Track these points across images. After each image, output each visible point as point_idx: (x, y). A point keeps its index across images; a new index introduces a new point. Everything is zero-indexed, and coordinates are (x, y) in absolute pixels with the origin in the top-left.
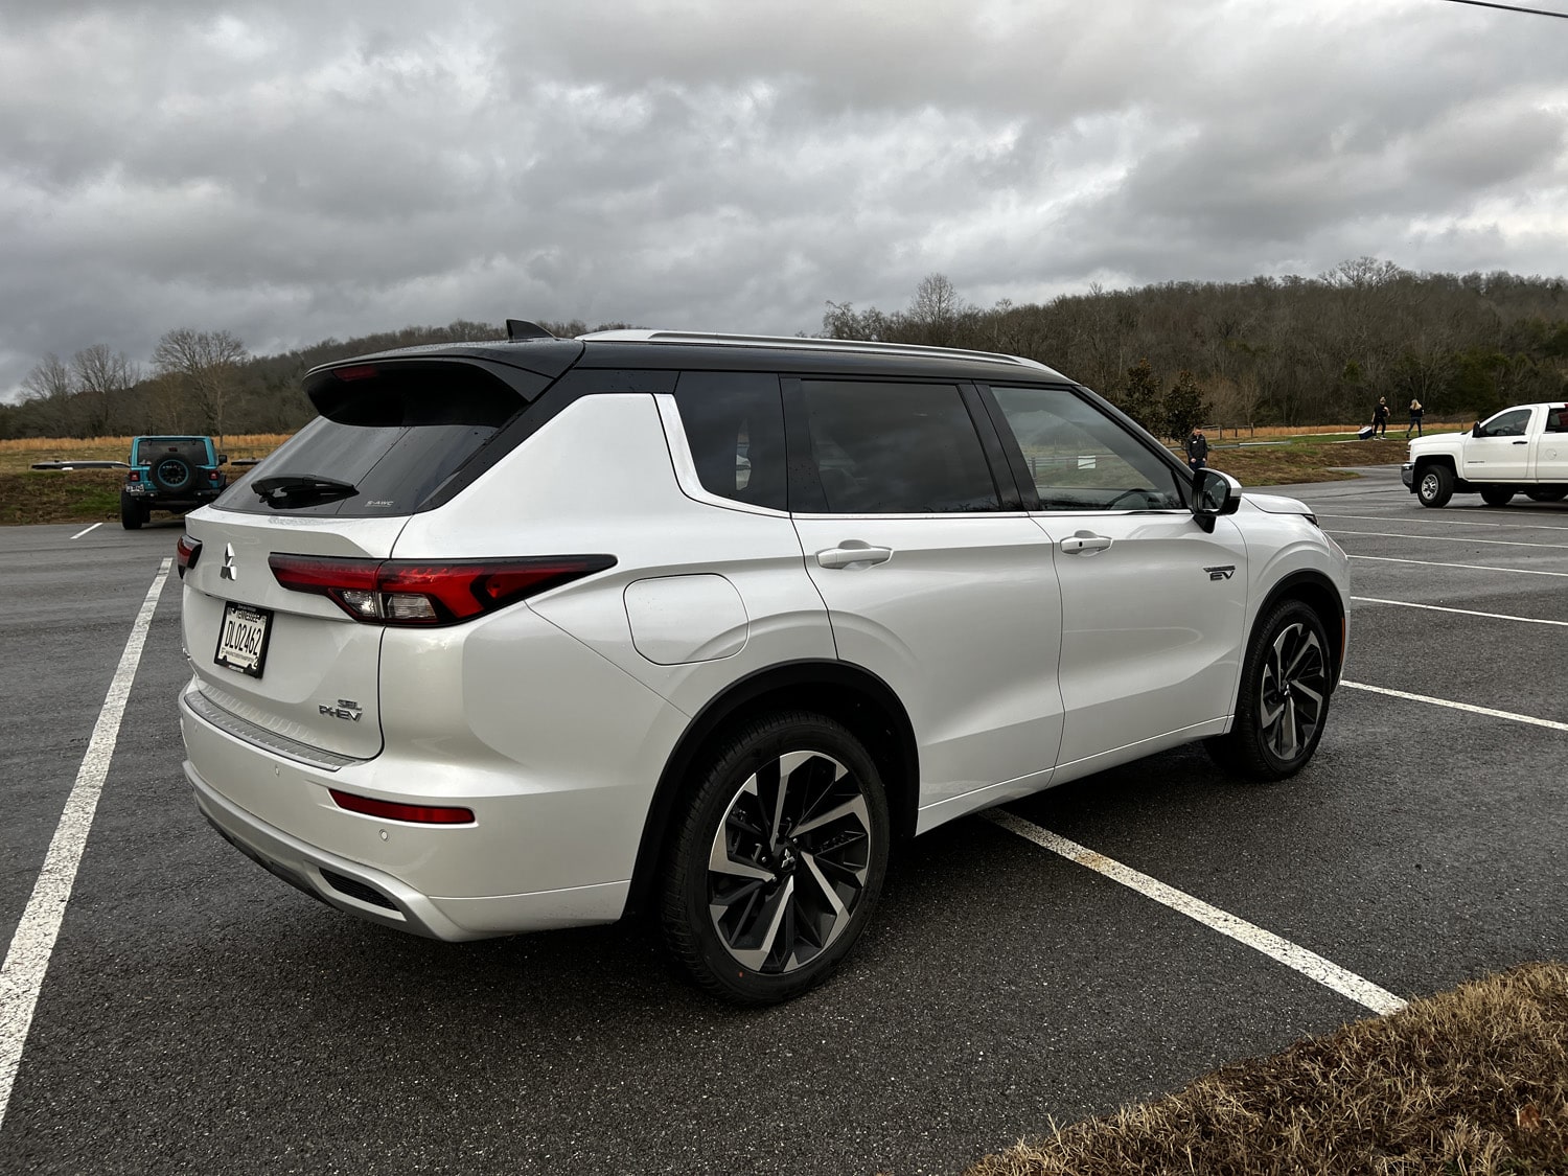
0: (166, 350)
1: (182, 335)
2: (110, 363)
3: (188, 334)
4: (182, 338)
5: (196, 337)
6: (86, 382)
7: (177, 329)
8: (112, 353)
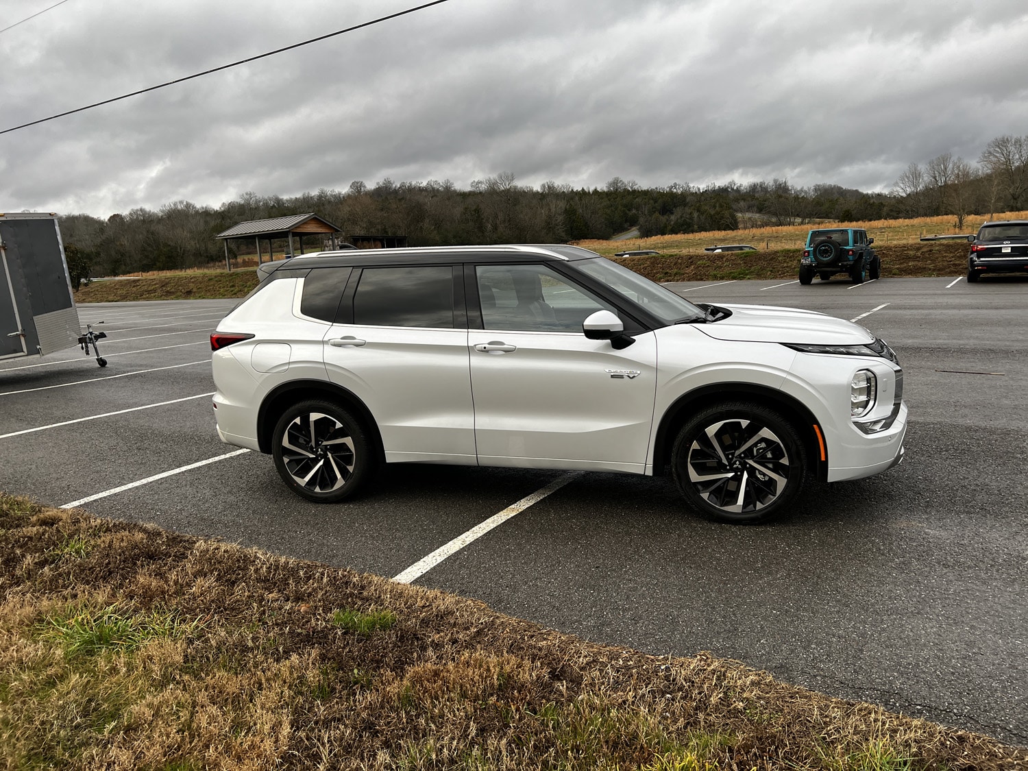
0: (990, 153)
1: (1003, 141)
2: (951, 166)
3: (1007, 139)
4: (1002, 143)
5: (1013, 141)
6: (933, 180)
7: (999, 136)
8: (952, 159)
